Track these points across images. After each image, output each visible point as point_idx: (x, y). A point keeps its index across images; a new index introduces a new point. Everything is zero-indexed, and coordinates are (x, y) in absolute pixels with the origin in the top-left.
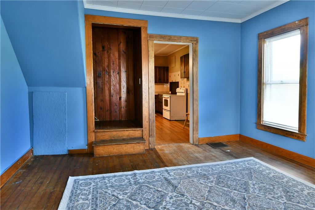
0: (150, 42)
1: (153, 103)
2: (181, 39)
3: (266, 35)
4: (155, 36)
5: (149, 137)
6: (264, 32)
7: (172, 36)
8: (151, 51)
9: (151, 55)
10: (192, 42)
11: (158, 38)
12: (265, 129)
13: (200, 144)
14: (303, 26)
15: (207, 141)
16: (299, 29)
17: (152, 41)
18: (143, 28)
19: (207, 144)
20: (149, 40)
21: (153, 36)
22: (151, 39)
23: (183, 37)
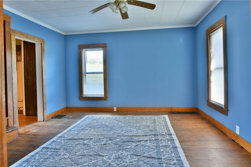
0: (13, 37)
1: (16, 92)
2: (35, 38)
3: (84, 47)
4: (17, 32)
5: (14, 124)
6: (83, 45)
7: (28, 35)
8: (13, 44)
9: (13, 48)
10: (41, 42)
11: (19, 34)
12: (86, 99)
13: (48, 119)
14: (104, 47)
15: (51, 116)
16: (102, 48)
17: (14, 36)
18: (7, 23)
19: (52, 118)
20: (12, 35)
21: (15, 31)
22: (13, 34)
23: (36, 37)
